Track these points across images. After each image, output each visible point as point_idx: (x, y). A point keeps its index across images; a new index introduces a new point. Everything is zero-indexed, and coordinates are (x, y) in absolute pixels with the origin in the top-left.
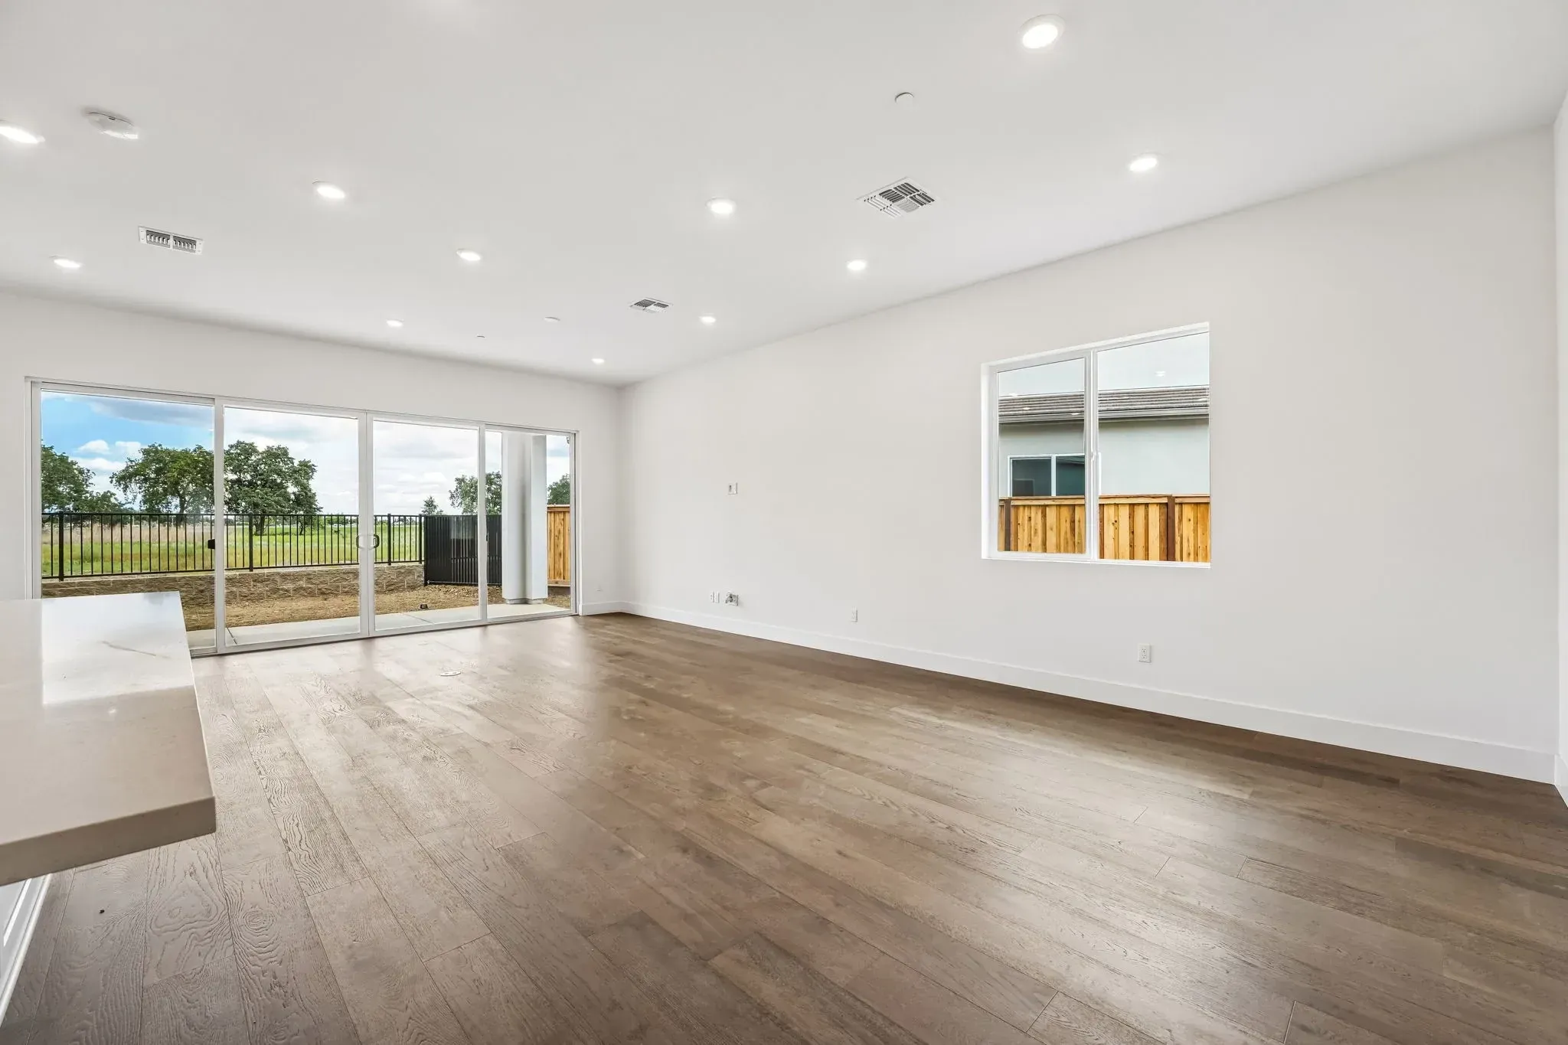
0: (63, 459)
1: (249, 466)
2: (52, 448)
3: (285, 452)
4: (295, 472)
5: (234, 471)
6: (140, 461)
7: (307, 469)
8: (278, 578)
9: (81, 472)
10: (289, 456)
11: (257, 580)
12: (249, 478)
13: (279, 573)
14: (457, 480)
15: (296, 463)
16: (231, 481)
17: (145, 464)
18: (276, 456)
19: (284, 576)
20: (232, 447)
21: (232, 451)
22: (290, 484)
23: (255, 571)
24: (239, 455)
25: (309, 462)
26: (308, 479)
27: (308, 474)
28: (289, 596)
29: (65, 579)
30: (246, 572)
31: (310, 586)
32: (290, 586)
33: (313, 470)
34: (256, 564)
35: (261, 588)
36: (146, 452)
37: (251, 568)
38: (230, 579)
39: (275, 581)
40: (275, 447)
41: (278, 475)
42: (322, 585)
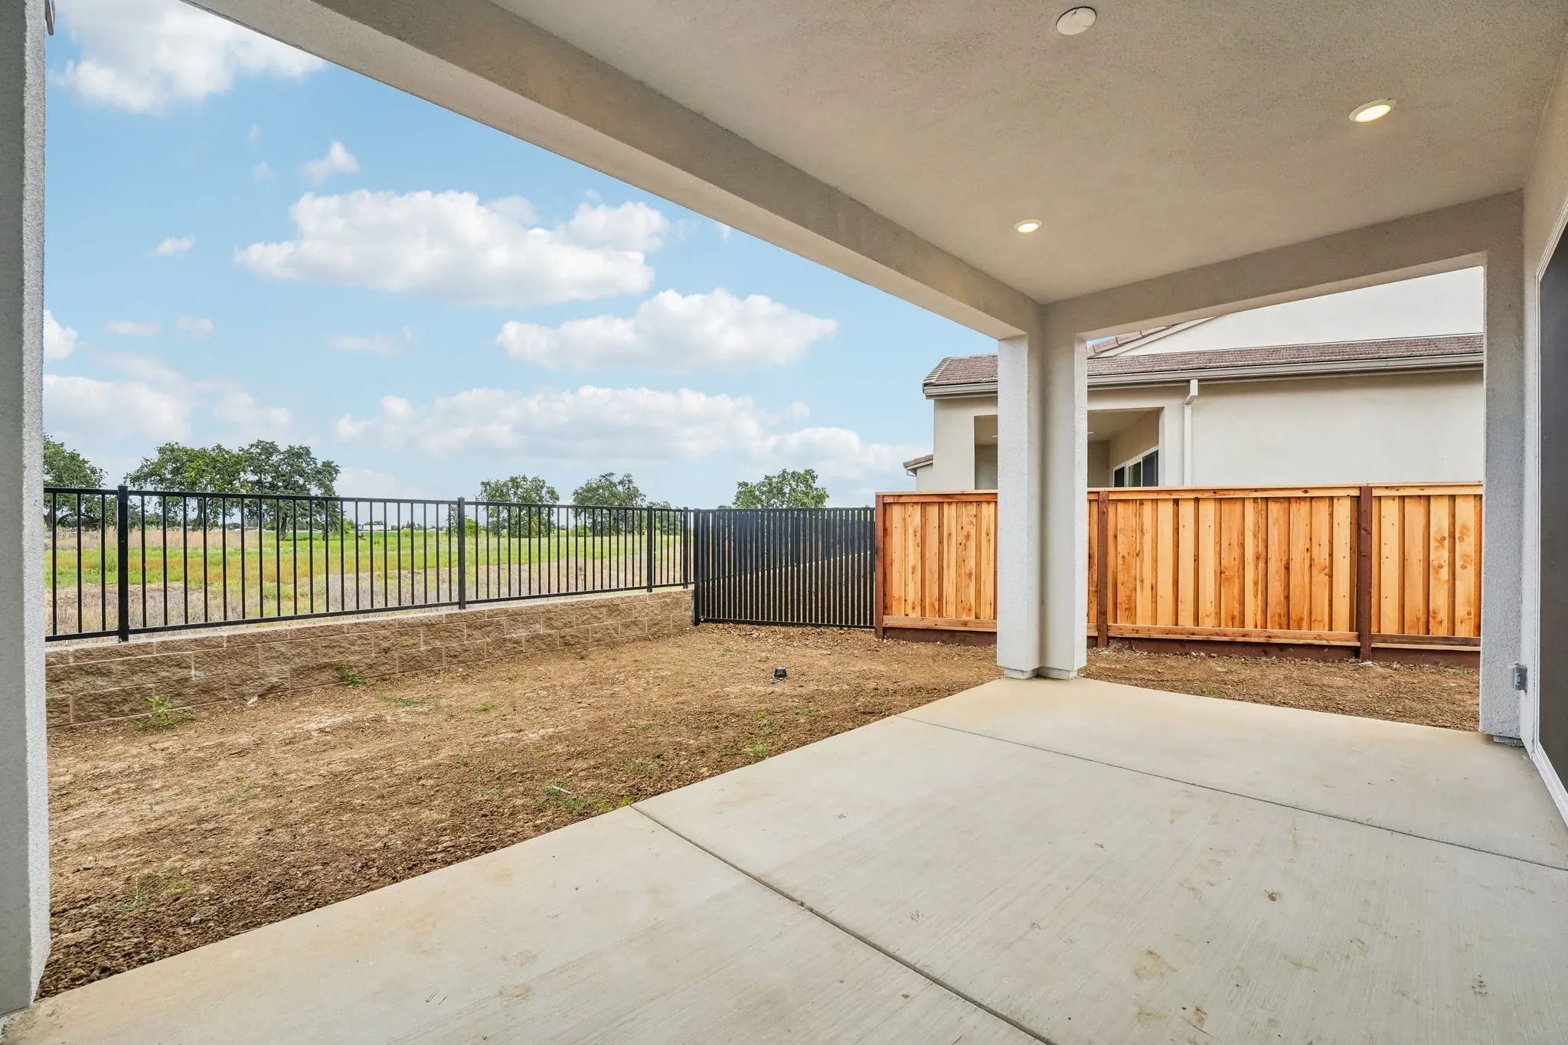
0: (74, 457)
1: (270, 466)
2: (62, 445)
3: (308, 452)
4: (319, 472)
5: (254, 472)
6: (156, 461)
7: (329, 470)
8: (503, 619)
9: (94, 472)
10: (312, 456)
11: (476, 624)
12: (270, 479)
13: (506, 611)
14: (483, 483)
15: (319, 465)
16: (251, 482)
17: (161, 464)
18: (299, 455)
19: (513, 616)
20: (252, 446)
21: (252, 450)
22: (313, 486)
23: (471, 609)
24: (260, 454)
25: (332, 462)
26: (331, 481)
27: (332, 475)
28: (521, 652)
29: (131, 636)
30: (455, 610)
31: (549, 631)
32: (522, 633)
33: (337, 472)
34: (470, 595)
35: (480, 640)
36: (161, 451)
37: (462, 603)
38: (432, 624)
39: (499, 625)
40: (297, 446)
41: (301, 476)
42: (567, 630)
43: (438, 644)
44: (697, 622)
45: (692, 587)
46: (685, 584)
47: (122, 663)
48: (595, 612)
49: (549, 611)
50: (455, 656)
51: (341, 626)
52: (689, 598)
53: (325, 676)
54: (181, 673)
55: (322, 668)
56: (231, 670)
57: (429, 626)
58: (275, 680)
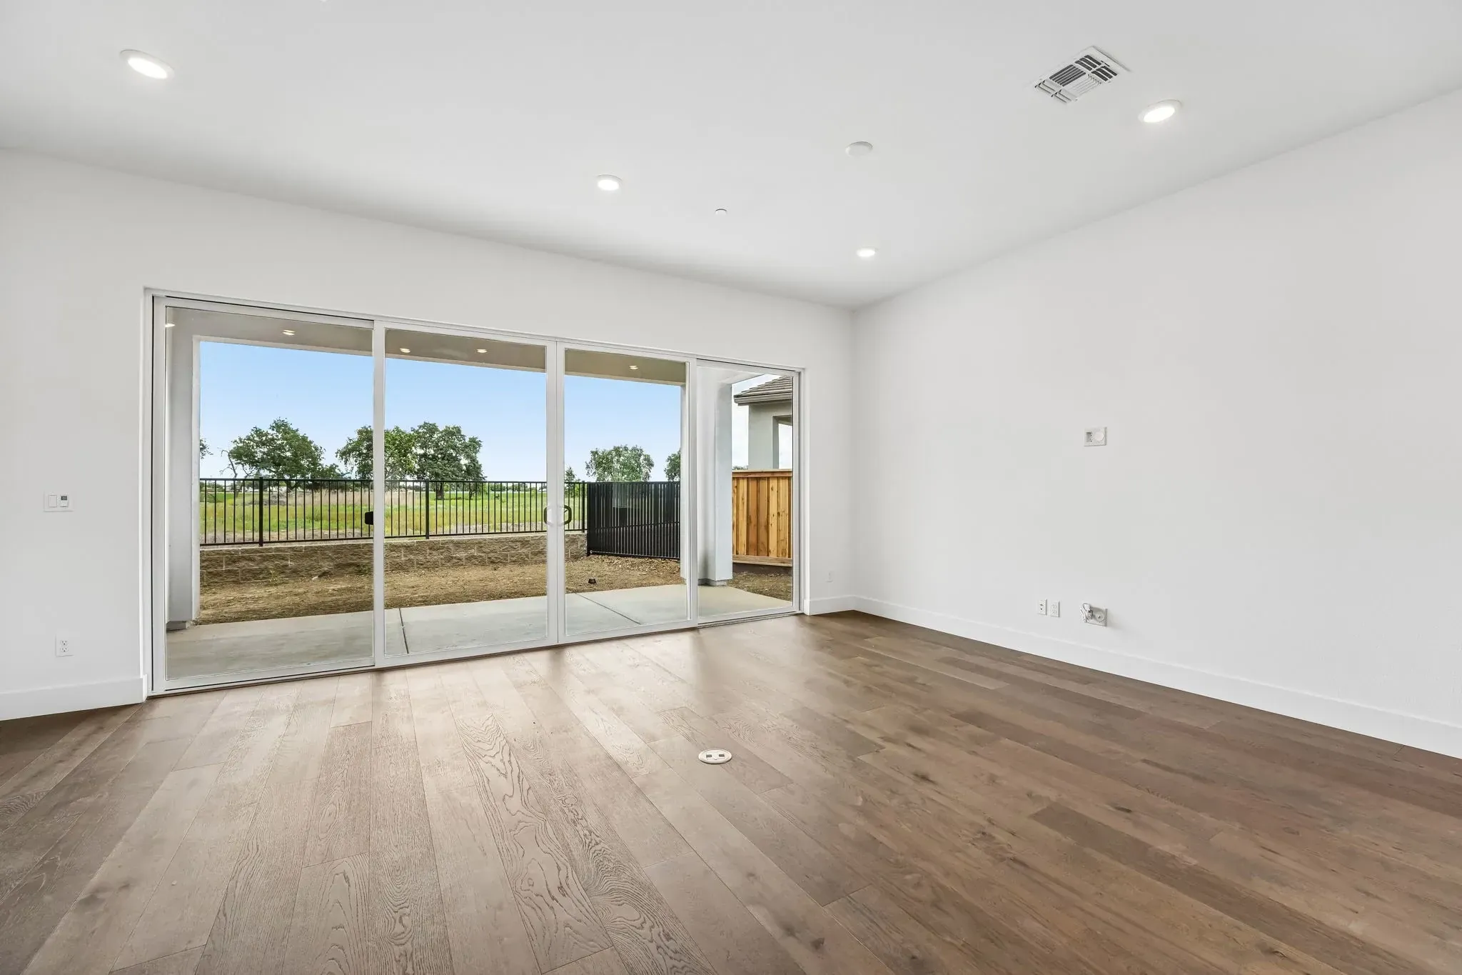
0: (304, 439)
1: (432, 442)
2: (297, 430)
3: (459, 431)
4: (466, 447)
5: (422, 447)
6: (356, 440)
7: (474, 444)
8: (451, 546)
9: (316, 449)
10: (462, 434)
11: (434, 547)
12: (432, 452)
13: (452, 541)
14: (592, 452)
15: (467, 440)
16: (420, 455)
17: (359, 442)
18: (453, 434)
19: (457, 544)
20: (420, 427)
21: (420, 431)
22: (462, 457)
23: (431, 539)
24: (425, 433)
25: (477, 438)
26: (476, 453)
27: (476, 448)
28: (462, 565)
29: (264, 545)
30: (424, 539)
31: (481, 554)
32: (463, 554)
33: (480, 446)
34: (432, 532)
35: (436, 556)
36: (360, 432)
37: (427, 536)
38: (409, 547)
39: (448, 548)
40: (452, 426)
41: (454, 449)
42: (492, 554)
43: (412, 557)
44: (588, 554)
45: (586, 532)
46: (583, 530)
47: (260, 556)
48: (513, 545)
49: (480, 543)
50: (422, 564)
51: (359, 545)
52: (584, 539)
53: (351, 569)
54: (284, 563)
55: (350, 565)
56: (306, 563)
57: (407, 547)
58: (326, 569)
